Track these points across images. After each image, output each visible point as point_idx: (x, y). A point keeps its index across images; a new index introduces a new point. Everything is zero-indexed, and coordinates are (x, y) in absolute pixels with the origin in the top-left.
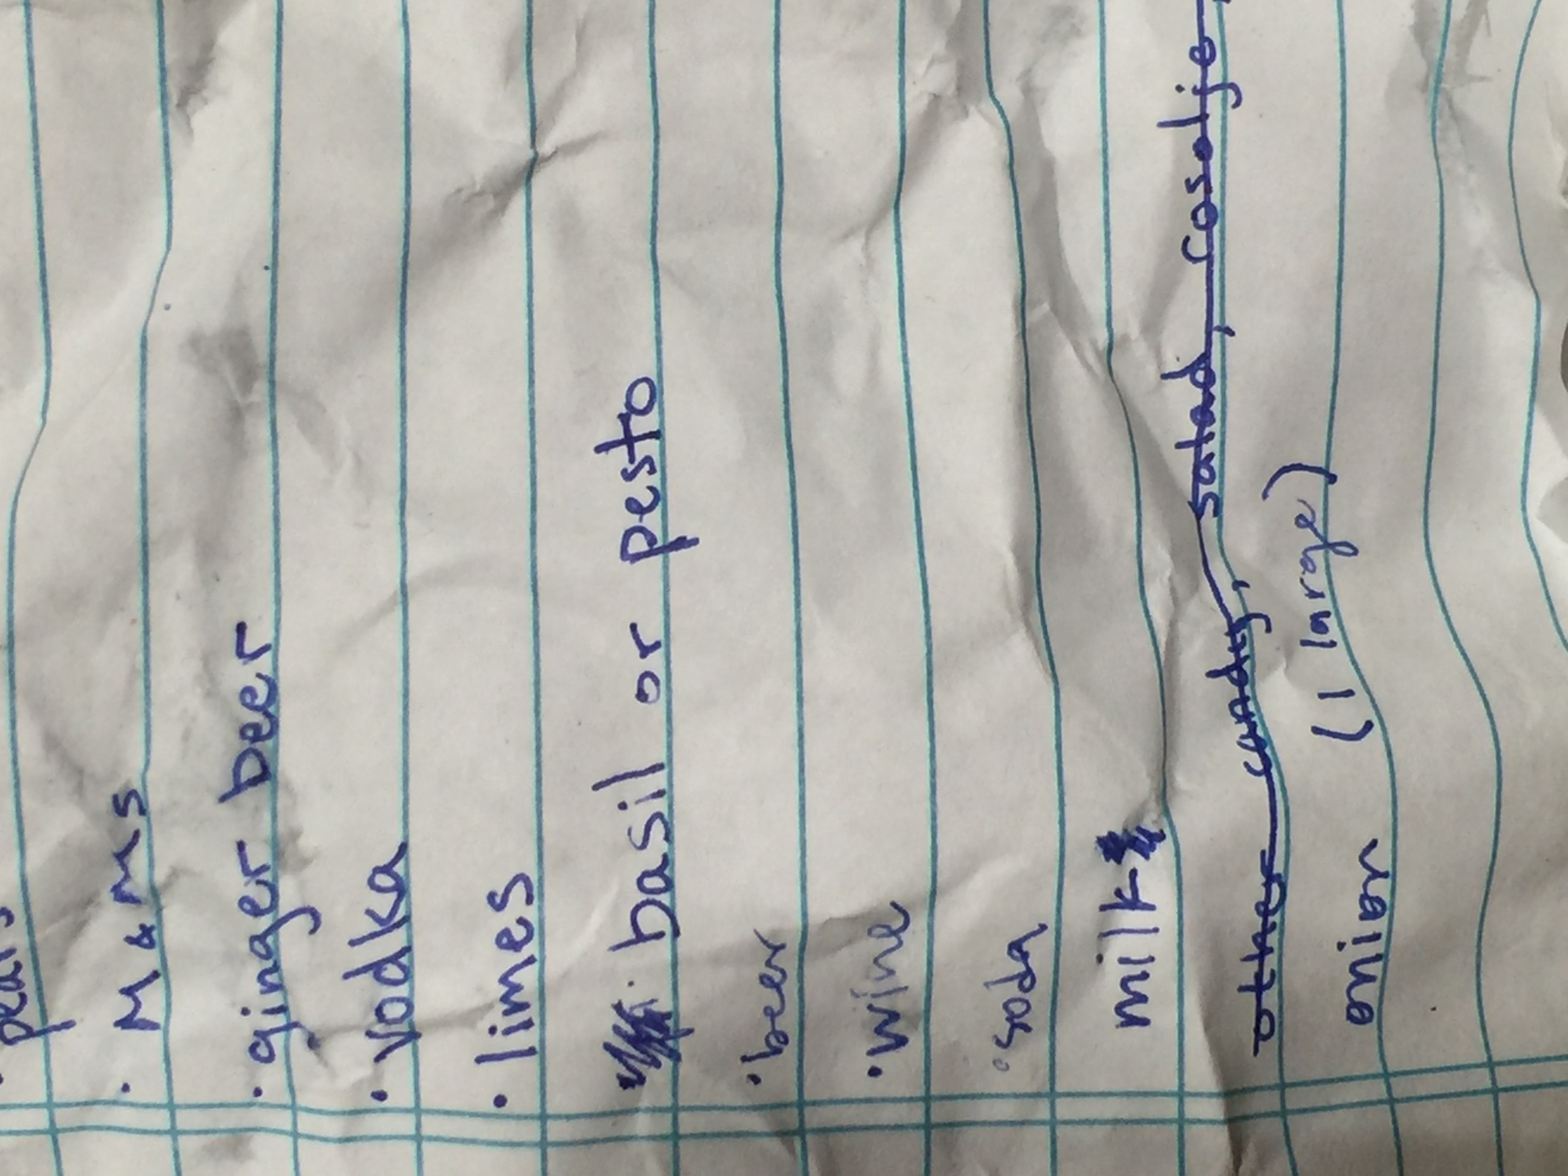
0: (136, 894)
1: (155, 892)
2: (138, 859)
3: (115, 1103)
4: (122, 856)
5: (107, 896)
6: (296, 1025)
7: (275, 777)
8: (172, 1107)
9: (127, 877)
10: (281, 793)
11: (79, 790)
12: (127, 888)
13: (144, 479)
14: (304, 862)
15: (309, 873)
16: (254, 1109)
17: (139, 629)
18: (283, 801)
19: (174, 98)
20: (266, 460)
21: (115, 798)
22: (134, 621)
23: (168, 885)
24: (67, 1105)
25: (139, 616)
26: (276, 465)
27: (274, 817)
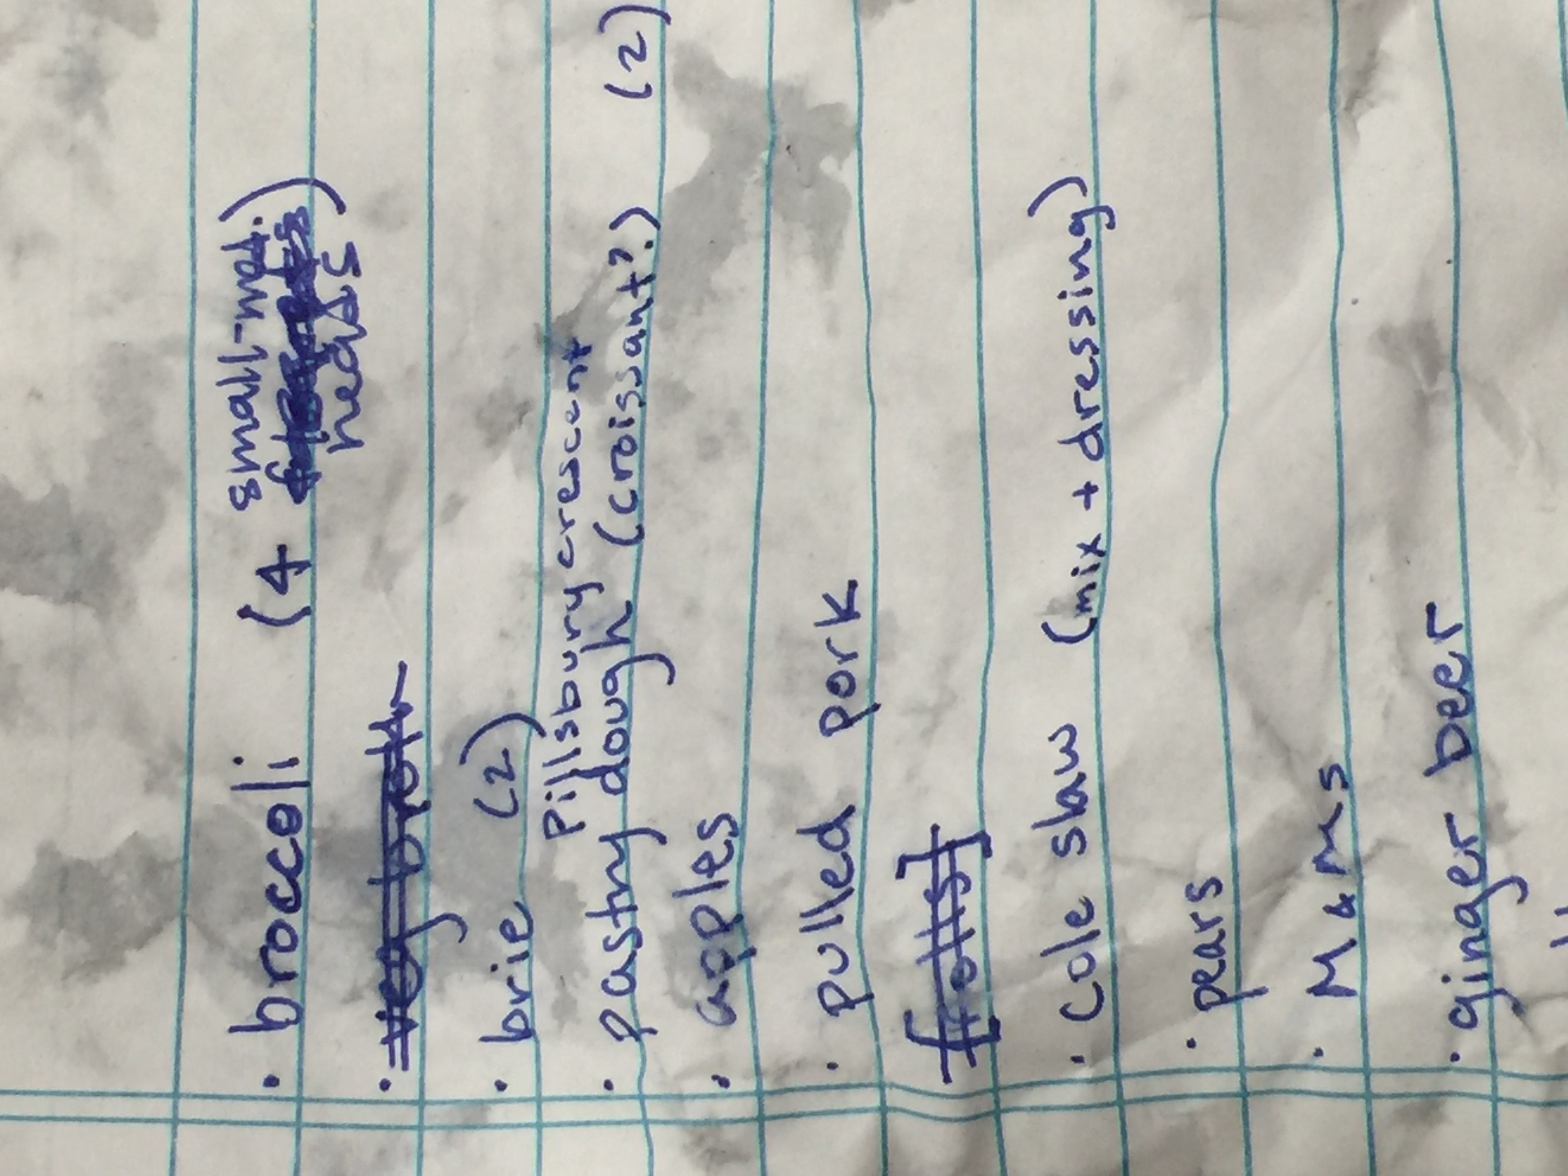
0: (1339, 865)
1: (1358, 863)
2: (1342, 832)
3: (1306, 1067)
4: (1326, 829)
5: (1308, 866)
6: (1501, 991)
7: (1477, 751)
8: (1366, 1071)
9: (1330, 847)
10: (1485, 767)
11: (1289, 764)
12: (1330, 858)
13: (1340, 465)
14: (1512, 834)
15: (1516, 843)
16: (1450, 1074)
17: (1335, 609)
18: (1487, 775)
19: (1342, 103)
20: (1452, 446)
21: (1321, 771)
22: (1329, 603)
23: (1371, 857)
24: (1259, 1069)
25: (1335, 597)
26: (1460, 451)
27: (1481, 788)
